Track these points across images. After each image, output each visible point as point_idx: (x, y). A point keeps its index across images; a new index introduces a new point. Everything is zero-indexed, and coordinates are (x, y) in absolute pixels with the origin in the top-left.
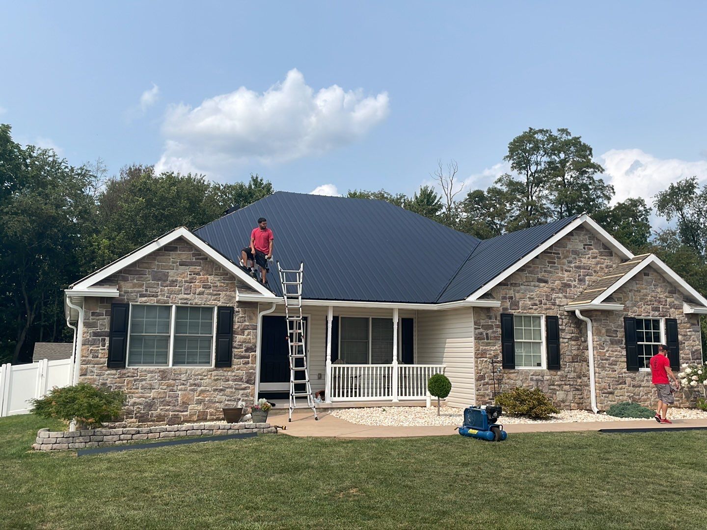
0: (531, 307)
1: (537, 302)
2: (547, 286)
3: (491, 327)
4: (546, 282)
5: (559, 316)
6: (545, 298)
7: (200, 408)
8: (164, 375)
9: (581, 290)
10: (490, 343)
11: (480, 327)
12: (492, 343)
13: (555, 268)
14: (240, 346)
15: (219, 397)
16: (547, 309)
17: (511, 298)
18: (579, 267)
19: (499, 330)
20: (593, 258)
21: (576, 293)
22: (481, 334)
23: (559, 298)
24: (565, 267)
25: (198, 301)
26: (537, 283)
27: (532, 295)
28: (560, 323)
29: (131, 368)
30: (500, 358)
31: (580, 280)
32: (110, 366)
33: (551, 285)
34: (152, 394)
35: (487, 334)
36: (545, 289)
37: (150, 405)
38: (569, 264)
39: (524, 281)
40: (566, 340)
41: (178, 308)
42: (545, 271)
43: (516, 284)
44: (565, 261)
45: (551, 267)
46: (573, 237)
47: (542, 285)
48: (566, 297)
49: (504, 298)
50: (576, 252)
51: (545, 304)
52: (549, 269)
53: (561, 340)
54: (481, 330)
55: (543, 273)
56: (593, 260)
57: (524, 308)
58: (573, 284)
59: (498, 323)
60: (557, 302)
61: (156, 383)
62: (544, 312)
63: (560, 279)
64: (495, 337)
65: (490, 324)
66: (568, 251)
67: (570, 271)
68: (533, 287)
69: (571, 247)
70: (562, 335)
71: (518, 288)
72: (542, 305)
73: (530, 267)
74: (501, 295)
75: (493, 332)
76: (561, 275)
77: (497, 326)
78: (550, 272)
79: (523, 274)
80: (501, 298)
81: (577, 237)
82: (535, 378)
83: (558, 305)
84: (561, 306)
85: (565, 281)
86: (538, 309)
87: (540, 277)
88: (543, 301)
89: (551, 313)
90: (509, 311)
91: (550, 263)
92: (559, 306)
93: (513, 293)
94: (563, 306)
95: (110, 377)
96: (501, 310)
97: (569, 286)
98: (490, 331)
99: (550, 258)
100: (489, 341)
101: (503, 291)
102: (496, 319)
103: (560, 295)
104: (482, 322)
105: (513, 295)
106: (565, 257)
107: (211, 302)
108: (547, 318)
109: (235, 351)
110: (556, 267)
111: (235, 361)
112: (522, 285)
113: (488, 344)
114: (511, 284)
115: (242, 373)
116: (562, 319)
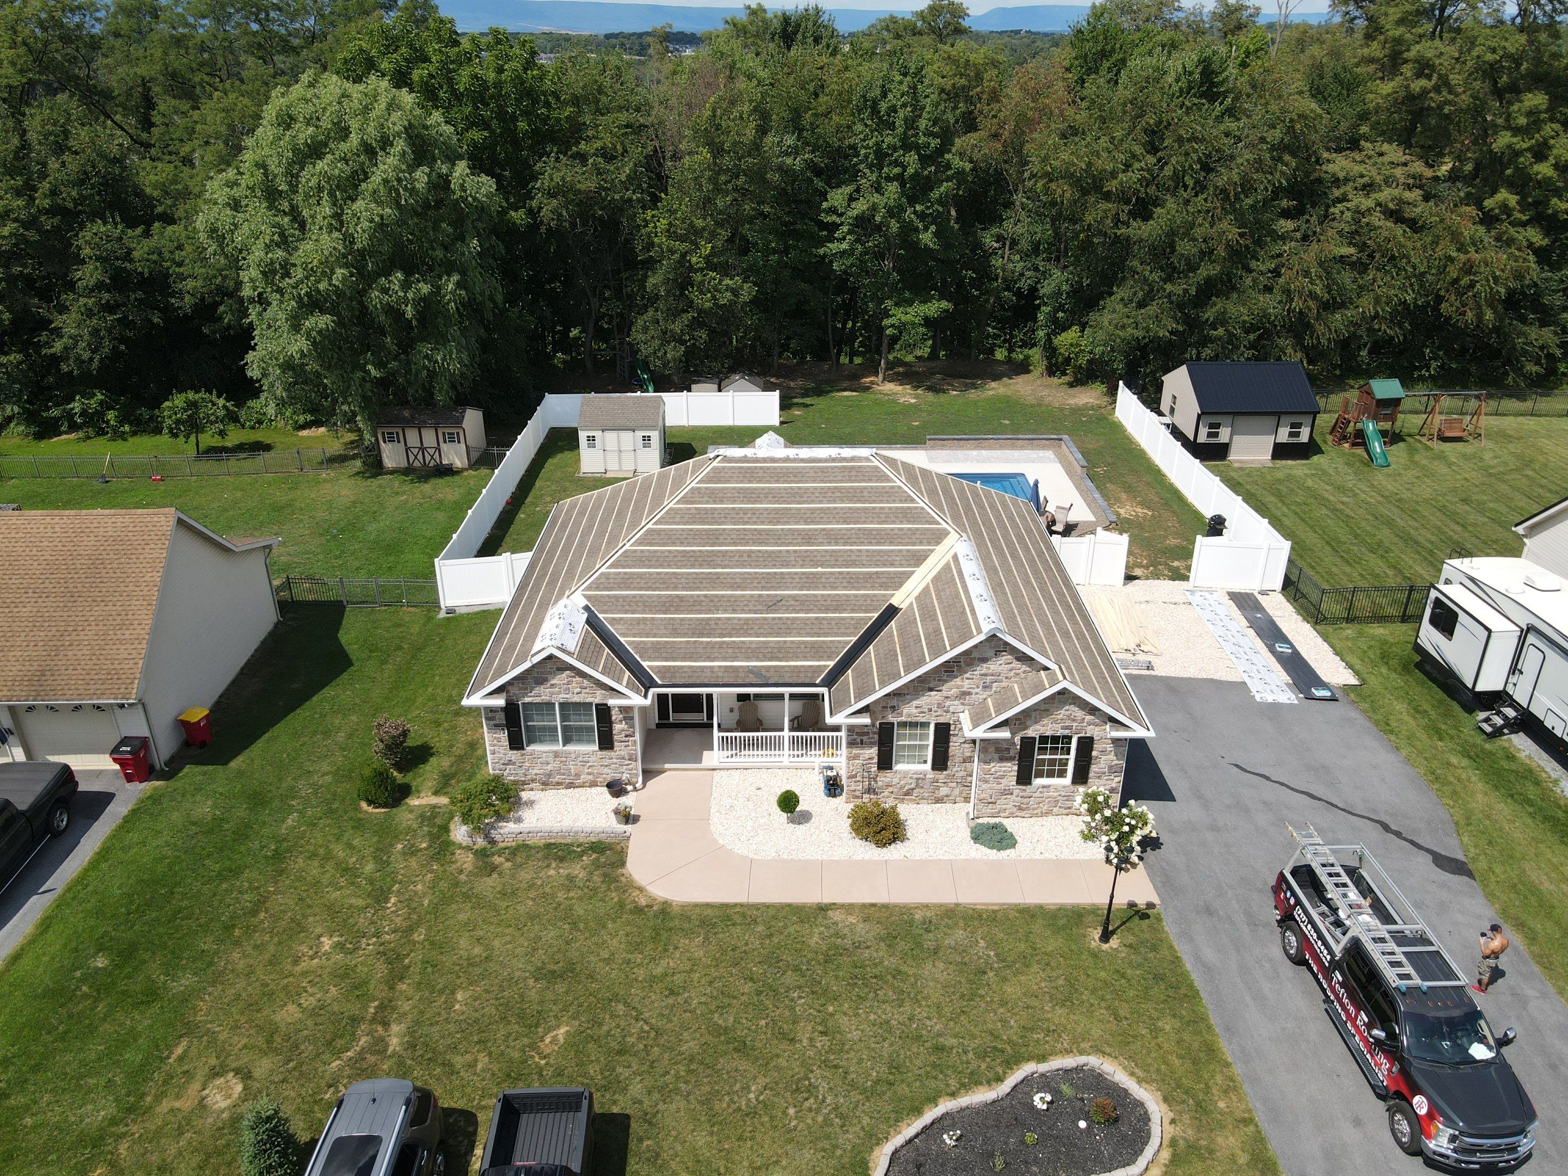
0: (917, 714)
1: (926, 710)
2: (939, 694)
3: (866, 734)
4: (940, 691)
5: (952, 723)
6: (936, 706)
7: (591, 777)
8: (556, 754)
9: (985, 696)
10: (864, 748)
11: (855, 734)
12: (867, 747)
13: (954, 677)
14: (620, 733)
15: (606, 770)
16: (937, 716)
17: (893, 707)
18: (986, 675)
19: (876, 737)
21: (977, 700)
22: (855, 740)
23: (954, 705)
24: (967, 675)
25: (576, 699)
26: (929, 693)
27: (920, 703)
28: (952, 727)
29: (530, 749)
30: (876, 760)
31: (985, 687)
32: (512, 748)
33: (944, 693)
34: (549, 767)
35: (862, 741)
36: (937, 697)
37: (549, 775)
38: (972, 672)
39: (911, 691)
40: (957, 744)
41: (560, 704)
42: (939, 681)
44: (970, 670)
45: (950, 677)
47: (934, 693)
48: (963, 704)
51: (936, 712)
52: (945, 678)
54: (855, 736)
55: (936, 683)
57: (909, 715)
58: (974, 691)
59: (875, 730)
60: (951, 709)
61: (551, 759)
62: (933, 719)
63: (958, 687)
65: (866, 731)
66: (972, 659)
67: (972, 679)
68: (922, 697)
71: (905, 699)
72: (932, 713)
74: (881, 706)
75: (869, 739)
76: (960, 683)
78: (948, 682)
79: (910, 684)
80: (880, 708)
82: (916, 777)
83: (952, 712)
85: (964, 689)
86: (926, 716)
87: (931, 687)
88: (933, 709)
89: (942, 720)
91: (946, 671)
92: (954, 713)
93: (896, 702)
94: (958, 713)
95: (514, 755)
96: (880, 719)
97: (970, 694)
98: (865, 738)
100: (864, 746)
101: (883, 702)
102: (873, 727)
103: (956, 702)
105: (896, 705)
106: (968, 665)
107: (589, 700)
108: (937, 725)
109: (615, 737)
110: (957, 676)
111: (616, 744)
112: (910, 694)
113: (862, 749)
115: (624, 753)
116: (955, 725)
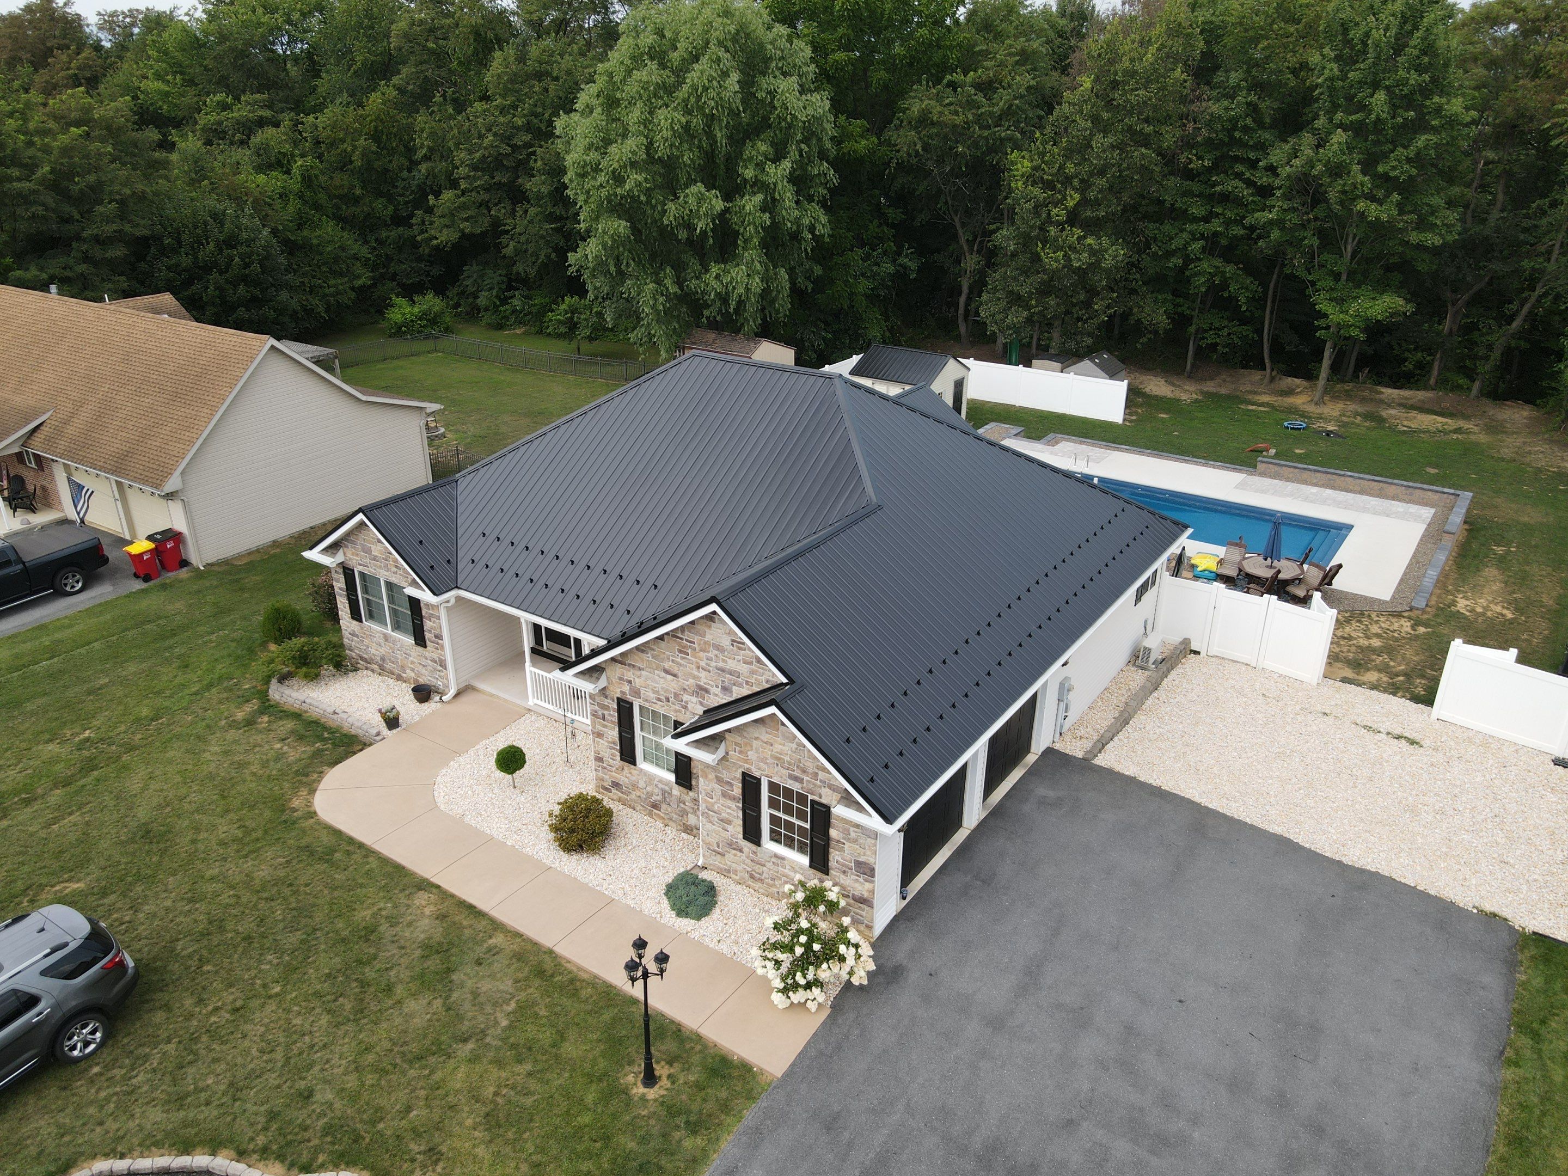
0: (654, 701)
1: (663, 698)
2: (675, 681)
3: (607, 708)
12: (609, 726)
13: (688, 661)
14: (431, 633)
17: (630, 682)
19: (616, 715)
20: (744, 663)
23: (692, 703)
24: (703, 664)
25: (394, 579)
26: (663, 674)
27: (656, 687)
29: (367, 624)
30: (618, 746)
31: (724, 688)
32: (354, 618)
34: (383, 651)
35: (603, 715)
36: (673, 684)
37: (384, 660)
38: (708, 662)
39: (646, 665)
41: (385, 582)
42: (674, 662)
44: (702, 654)
46: (715, 625)
49: (621, 679)
51: (674, 704)
52: (679, 660)
55: (671, 663)
56: (746, 666)
57: (646, 700)
58: (712, 690)
59: (615, 707)
61: (384, 643)
62: (672, 713)
63: (695, 677)
64: (612, 721)
65: (606, 703)
67: (709, 672)
68: (658, 677)
69: (711, 639)
72: (670, 704)
73: (654, 650)
74: (618, 675)
75: (609, 715)
76: (696, 673)
77: (614, 710)
78: (681, 665)
79: (644, 657)
80: (617, 678)
81: (721, 626)
82: (660, 786)
83: (690, 711)
86: (664, 707)
87: (667, 667)
90: (628, 697)
91: (680, 651)
92: (693, 713)
95: (356, 626)
96: (618, 693)
97: (707, 692)
98: (606, 713)
99: (681, 645)
100: (606, 723)
101: (619, 671)
102: (612, 701)
103: (694, 700)
106: (702, 650)
107: (403, 583)
109: (427, 635)
111: (428, 643)
112: (643, 670)
113: (604, 726)
114: (629, 664)
115: (435, 656)
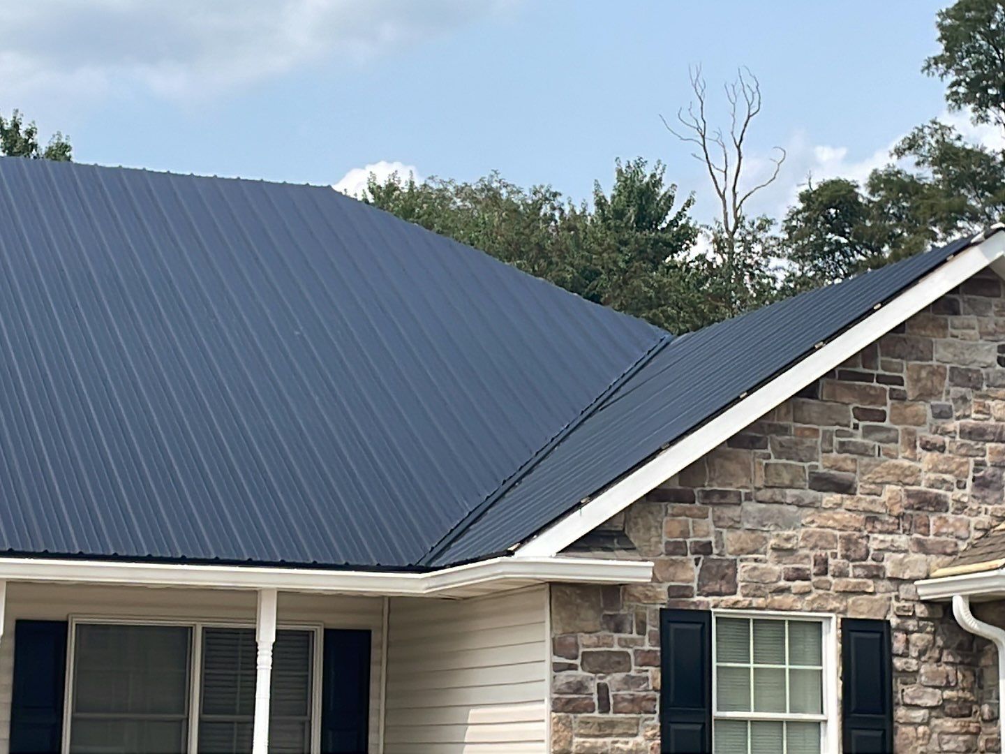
0: (782, 583)
1: (810, 567)
2: (848, 503)
3: (617, 662)
4: (846, 488)
5: (894, 621)
6: (839, 550)
9: (985, 519)
10: (612, 724)
11: (578, 662)
12: (621, 722)
13: (883, 436)
16: (846, 593)
17: (705, 549)
18: (977, 434)
19: (654, 674)
21: (963, 533)
22: (580, 687)
23: (898, 551)
24: (924, 433)
26: (810, 494)
27: (788, 539)
28: (898, 645)
31: (981, 484)
33: (864, 502)
35: (603, 689)
36: (841, 515)
38: (940, 421)
39: (759, 483)
40: (919, 715)
42: (843, 448)
43: (724, 494)
44: (925, 408)
45: (868, 432)
46: (957, 320)
47: (830, 498)
48: (922, 547)
49: (676, 548)
50: (968, 378)
51: (841, 574)
52: (858, 439)
53: (900, 713)
54: (580, 673)
55: (834, 454)
57: (757, 589)
58: (951, 496)
59: (647, 647)
60: (889, 567)
62: (834, 604)
63: (903, 477)
64: (633, 700)
65: (616, 648)
66: (933, 372)
67: (942, 449)
68: (793, 509)
69: (950, 357)
70: (906, 692)
71: (732, 512)
72: (829, 577)
73: (784, 430)
74: (665, 539)
75: (629, 682)
76: (906, 463)
77: (645, 659)
78: (863, 452)
79: (754, 458)
80: (662, 547)
81: (973, 319)
83: (890, 579)
84: (903, 581)
85: (923, 488)
86: (809, 592)
87: (821, 470)
88: (831, 561)
89: (862, 609)
90: (696, 599)
91: (861, 414)
92: (897, 581)
93: (712, 528)
94: (911, 580)
96: (665, 597)
97: (939, 504)
98: (614, 679)
99: (864, 395)
100: (611, 715)
101: (671, 524)
102: (642, 631)
103: (902, 540)
104: (586, 642)
105: (712, 539)
106: (925, 395)
108: (849, 627)
110: (889, 430)
112: (748, 498)
113: (605, 729)
114: (707, 495)
116: (907, 632)
